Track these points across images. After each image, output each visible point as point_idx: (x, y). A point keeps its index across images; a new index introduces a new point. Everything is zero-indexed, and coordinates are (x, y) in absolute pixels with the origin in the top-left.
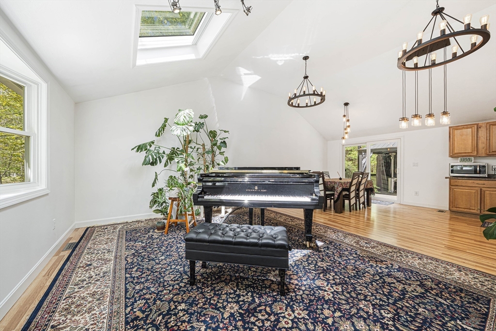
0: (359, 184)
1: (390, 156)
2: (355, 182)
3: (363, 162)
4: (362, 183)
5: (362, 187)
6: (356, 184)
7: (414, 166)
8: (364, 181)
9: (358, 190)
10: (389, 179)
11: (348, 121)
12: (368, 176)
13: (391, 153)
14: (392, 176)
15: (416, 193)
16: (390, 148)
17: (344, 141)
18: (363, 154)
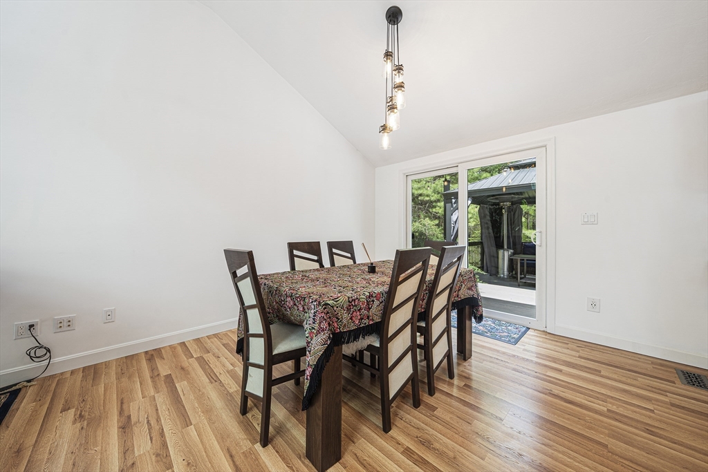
0: (428, 291)
1: (502, 208)
2: (408, 288)
3: (454, 218)
4: (441, 287)
5: (440, 302)
6: (416, 297)
7: (586, 223)
8: (445, 280)
9: (422, 317)
10: (501, 252)
11: (399, 69)
12: (460, 259)
13: (503, 202)
14: (506, 247)
15: (593, 305)
16: (508, 188)
17: (385, 140)
18: (454, 201)
